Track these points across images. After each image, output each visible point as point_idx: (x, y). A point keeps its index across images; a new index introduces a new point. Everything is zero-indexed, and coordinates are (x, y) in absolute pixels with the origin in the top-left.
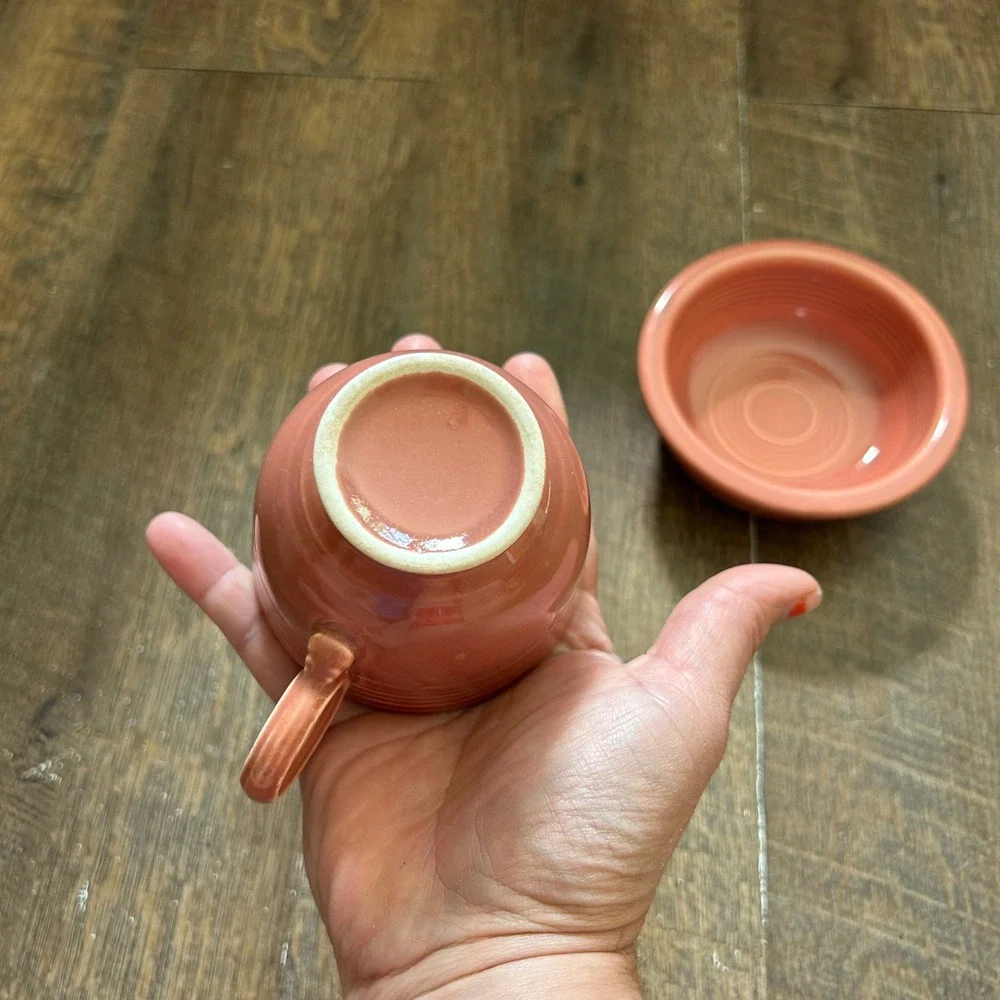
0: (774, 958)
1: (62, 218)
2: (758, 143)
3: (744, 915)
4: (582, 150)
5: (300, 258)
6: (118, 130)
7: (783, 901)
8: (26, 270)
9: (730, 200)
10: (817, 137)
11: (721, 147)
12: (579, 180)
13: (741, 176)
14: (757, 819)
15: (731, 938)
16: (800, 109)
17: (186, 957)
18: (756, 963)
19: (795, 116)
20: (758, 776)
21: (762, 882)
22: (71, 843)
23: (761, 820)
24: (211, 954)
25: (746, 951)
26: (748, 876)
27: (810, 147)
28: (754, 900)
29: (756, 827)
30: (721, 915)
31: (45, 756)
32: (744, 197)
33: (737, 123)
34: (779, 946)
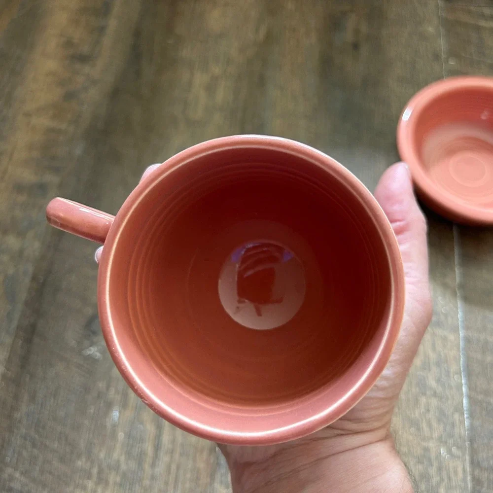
0: (473, 452)
1: (87, 69)
2: (450, 26)
3: (457, 430)
4: (357, 32)
5: (210, 88)
6: (113, 24)
7: (477, 423)
8: (69, 96)
9: (437, 57)
10: (483, 23)
11: (431, 29)
12: (356, 46)
13: (442, 44)
14: (461, 380)
15: (451, 441)
16: (472, 8)
17: (170, 446)
18: (464, 455)
19: (470, 12)
20: (462, 359)
21: (465, 413)
22: (108, 388)
23: (463, 381)
24: (182, 445)
25: (458, 448)
26: (459, 409)
27: (478, 29)
28: (462, 422)
29: (462, 385)
30: (445, 430)
31: (92, 344)
32: (443, 56)
33: (439, 17)
34: (476, 446)
